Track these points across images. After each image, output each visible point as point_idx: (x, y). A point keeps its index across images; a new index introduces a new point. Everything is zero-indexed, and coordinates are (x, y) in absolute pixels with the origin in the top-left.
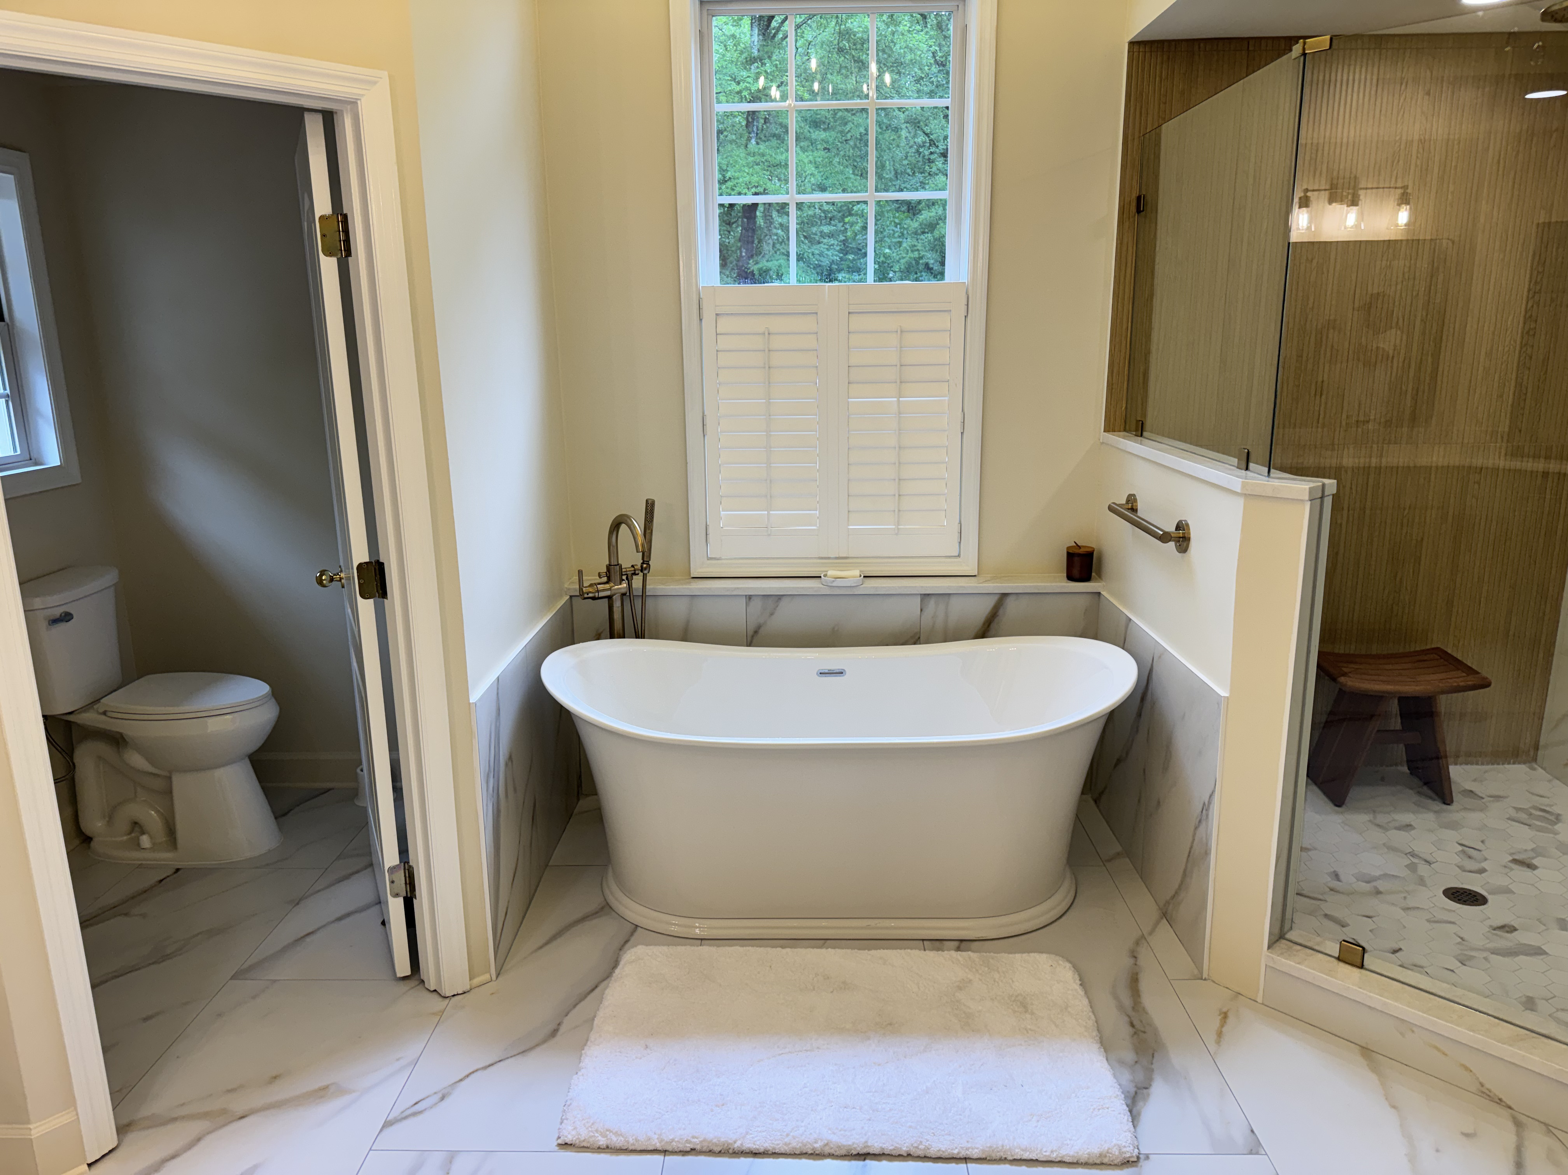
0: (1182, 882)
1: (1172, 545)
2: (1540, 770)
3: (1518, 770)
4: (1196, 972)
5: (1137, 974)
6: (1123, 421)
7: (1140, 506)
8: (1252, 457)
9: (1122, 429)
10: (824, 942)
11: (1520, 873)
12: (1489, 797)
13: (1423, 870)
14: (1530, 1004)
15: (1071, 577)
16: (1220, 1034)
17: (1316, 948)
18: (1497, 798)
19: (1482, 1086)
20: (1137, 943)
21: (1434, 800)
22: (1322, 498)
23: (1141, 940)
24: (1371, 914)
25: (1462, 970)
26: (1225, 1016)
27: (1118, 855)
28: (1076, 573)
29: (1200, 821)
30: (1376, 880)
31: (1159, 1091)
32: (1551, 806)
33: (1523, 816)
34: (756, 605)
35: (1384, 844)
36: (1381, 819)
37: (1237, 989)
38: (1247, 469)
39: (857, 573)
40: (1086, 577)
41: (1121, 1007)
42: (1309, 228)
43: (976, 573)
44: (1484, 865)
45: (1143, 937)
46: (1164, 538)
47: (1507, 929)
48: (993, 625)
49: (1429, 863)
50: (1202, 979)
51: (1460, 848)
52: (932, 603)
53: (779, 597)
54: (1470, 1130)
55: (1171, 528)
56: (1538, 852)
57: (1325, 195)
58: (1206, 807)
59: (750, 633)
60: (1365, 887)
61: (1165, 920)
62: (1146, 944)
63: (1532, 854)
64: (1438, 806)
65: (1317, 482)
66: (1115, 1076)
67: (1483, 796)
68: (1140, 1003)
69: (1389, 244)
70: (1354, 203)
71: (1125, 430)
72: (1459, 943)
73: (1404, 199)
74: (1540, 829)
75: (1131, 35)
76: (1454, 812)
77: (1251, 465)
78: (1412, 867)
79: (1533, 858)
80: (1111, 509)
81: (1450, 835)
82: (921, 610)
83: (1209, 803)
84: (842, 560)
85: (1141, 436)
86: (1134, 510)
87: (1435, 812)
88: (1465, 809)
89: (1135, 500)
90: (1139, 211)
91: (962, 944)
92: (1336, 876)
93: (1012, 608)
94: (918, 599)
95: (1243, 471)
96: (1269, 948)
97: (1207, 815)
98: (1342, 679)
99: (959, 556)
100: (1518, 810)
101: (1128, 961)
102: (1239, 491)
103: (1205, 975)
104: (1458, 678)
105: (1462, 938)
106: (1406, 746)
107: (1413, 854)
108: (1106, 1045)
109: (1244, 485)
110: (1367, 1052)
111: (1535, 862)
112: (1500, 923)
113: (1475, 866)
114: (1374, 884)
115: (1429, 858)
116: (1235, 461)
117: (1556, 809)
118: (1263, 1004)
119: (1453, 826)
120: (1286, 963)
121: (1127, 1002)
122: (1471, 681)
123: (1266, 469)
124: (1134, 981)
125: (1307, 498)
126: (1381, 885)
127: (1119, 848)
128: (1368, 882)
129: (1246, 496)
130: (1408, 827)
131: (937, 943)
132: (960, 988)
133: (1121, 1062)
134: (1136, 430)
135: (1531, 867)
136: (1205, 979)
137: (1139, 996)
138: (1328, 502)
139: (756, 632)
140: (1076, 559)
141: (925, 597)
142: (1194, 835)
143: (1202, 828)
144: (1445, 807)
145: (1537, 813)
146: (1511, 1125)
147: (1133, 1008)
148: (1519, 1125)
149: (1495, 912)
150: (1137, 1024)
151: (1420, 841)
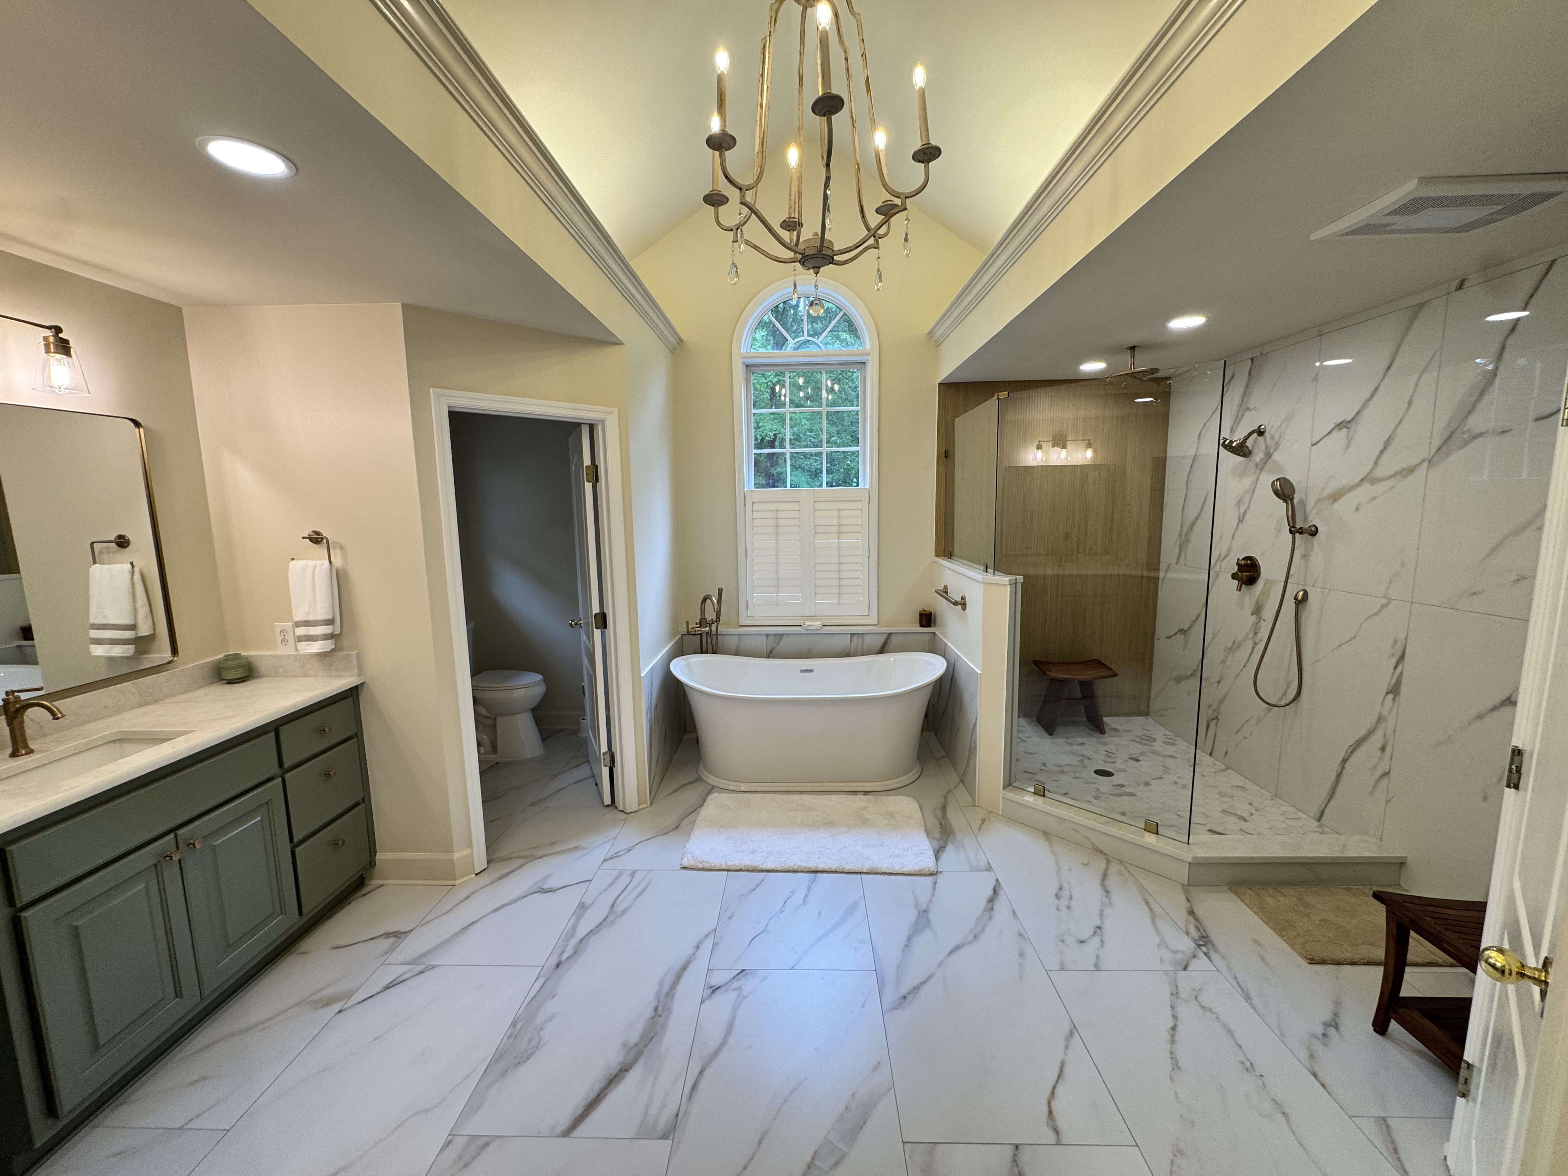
0: (966, 764)
1: (959, 607)
2: (1150, 719)
3: (1140, 720)
4: (972, 803)
5: (946, 805)
6: (941, 551)
7: (949, 590)
8: (989, 566)
10: (801, 792)
11: (1132, 763)
12: (1122, 731)
13: (1086, 762)
14: (1123, 814)
15: (921, 626)
16: (980, 828)
17: (1025, 788)
18: (1127, 731)
19: (1094, 845)
20: (948, 792)
21: (1095, 732)
22: (1016, 584)
23: (950, 791)
24: (1057, 780)
25: (1095, 802)
26: (983, 821)
27: (943, 757)
28: (924, 623)
29: (973, 731)
30: (1063, 767)
31: (950, 849)
32: (1152, 734)
33: (1138, 739)
34: (771, 639)
35: (1070, 751)
36: (1070, 740)
37: (990, 809)
38: (987, 572)
39: (819, 623)
40: (929, 626)
41: (936, 817)
42: (1042, 459)
43: (876, 623)
44: (1116, 760)
46: (956, 603)
47: (1120, 786)
48: (885, 649)
49: (1090, 759)
50: (975, 806)
51: (1106, 753)
52: (855, 638)
53: (782, 635)
54: (1086, 862)
55: (959, 599)
56: (1142, 754)
57: (1051, 444)
59: (768, 651)
60: (1057, 769)
61: (961, 784)
62: (951, 793)
63: (1139, 755)
64: (1099, 735)
65: (1013, 577)
66: (930, 842)
67: (1117, 730)
68: (946, 816)
69: (1083, 467)
70: (1064, 447)
71: (942, 556)
73: (1089, 446)
74: (1146, 745)
75: (939, 381)
76: (1106, 738)
77: (989, 570)
78: (1082, 761)
80: (936, 592)
81: (1102, 747)
82: (850, 641)
83: (976, 723)
84: (813, 618)
85: (950, 558)
86: (946, 592)
87: (1097, 737)
88: (1110, 736)
89: (947, 588)
90: (946, 457)
91: (866, 793)
92: (1045, 765)
93: (894, 640)
94: (849, 636)
95: (985, 573)
96: (1004, 788)
97: (975, 729)
98: (1048, 673)
99: (868, 615)
100: (1137, 736)
101: (943, 800)
102: (981, 581)
103: (977, 805)
104: (1103, 672)
105: (1098, 790)
106: (1085, 706)
107: (1083, 756)
108: (928, 832)
109: (983, 579)
110: (1046, 834)
111: (1140, 758)
112: (1117, 783)
113: (1111, 760)
115: (1090, 757)
116: (983, 568)
117: (1153, 736)
118: (1001, 816)
119: (1103, 743)
120: (1011, 795)
121: (940, 815)
122: (1109, 673)
123: (993, 571)
124: (944, 808)
125: (1008, 583)
126: (1066, 769)
127: (944, 754)
128: (1059, 767)
129: (985, 583)
130: (1082, 744)
131: (855, 793)
132: (863, 809)
133: (934, 838)
134: (946, 556)
135: (1138, 760)
136: (977, 807)
137: (946, 813)
138: (1019, 586)
139: (771, 652)
140: (924, 616)
141: (852, 635)
142: (971, 739)
143: (973, 736)
144: (1103, 735)
145: (1144, 737)
146: (1105, 861)
147: (942, 818)
148: (1108, 861)
149: (1116, 779)
150: (943, 824)
151: (1088, 750)
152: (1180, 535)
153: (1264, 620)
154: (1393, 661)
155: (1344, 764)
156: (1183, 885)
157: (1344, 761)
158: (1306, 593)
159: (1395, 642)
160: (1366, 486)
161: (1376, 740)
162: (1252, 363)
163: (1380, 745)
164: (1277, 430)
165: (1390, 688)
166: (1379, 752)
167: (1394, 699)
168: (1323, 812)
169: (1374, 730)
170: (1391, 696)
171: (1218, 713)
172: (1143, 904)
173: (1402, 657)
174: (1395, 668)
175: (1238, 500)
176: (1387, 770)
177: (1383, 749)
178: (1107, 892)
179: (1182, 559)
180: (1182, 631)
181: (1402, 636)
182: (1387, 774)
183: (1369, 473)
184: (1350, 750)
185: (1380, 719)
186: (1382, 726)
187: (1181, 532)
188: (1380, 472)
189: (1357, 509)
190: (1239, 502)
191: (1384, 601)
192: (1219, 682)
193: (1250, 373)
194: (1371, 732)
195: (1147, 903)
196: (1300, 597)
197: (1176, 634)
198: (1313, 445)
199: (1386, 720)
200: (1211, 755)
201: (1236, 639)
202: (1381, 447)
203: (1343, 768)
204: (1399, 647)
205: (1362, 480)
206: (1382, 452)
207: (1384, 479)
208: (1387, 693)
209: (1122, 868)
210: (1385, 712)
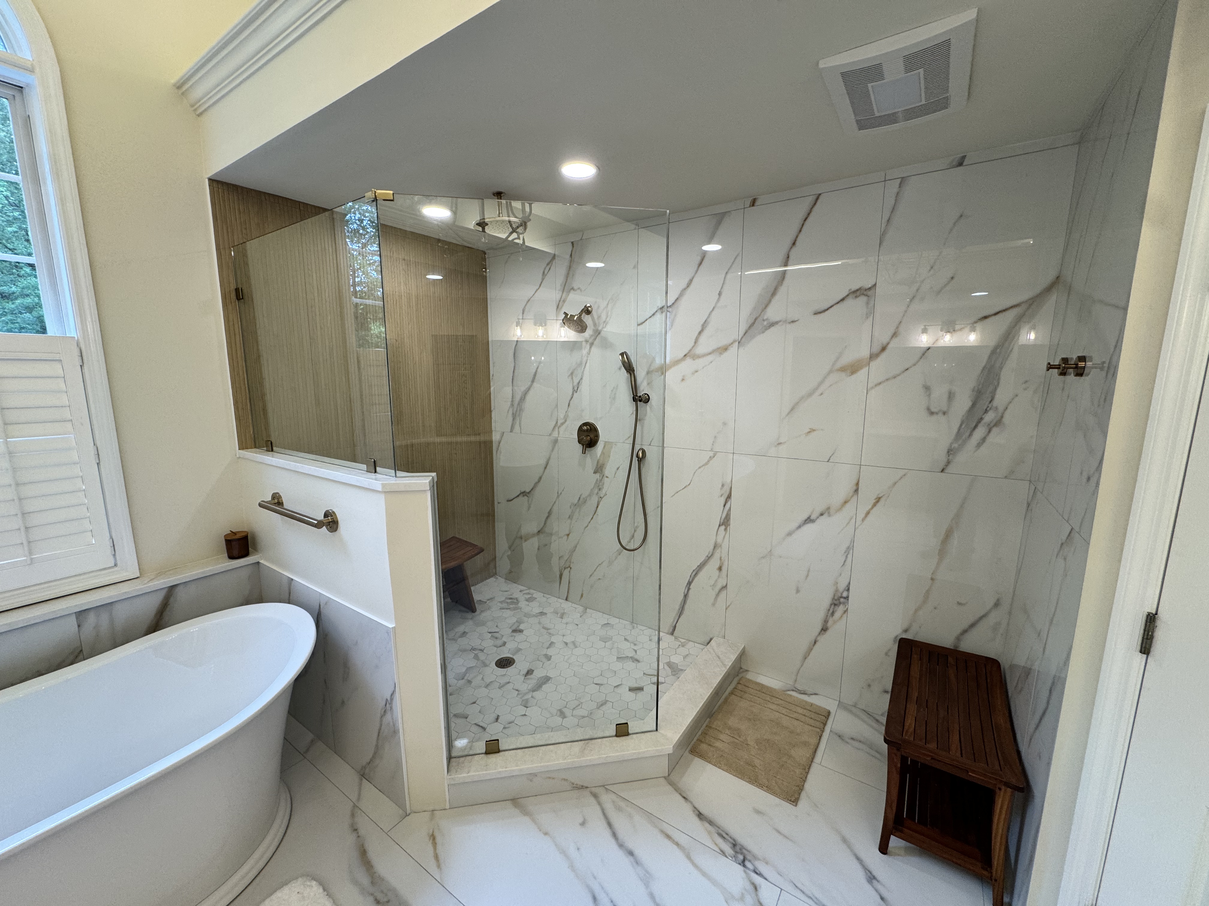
0: (375, 753)
1: (323, 528)
2: (499, 578)
4: (401, 812)
5: (363, 845)
6: (253, 441)
7: (286, 501)
8: (378, 463)
9: (253, 446)
11: (519, 637)
12: (488, 600)
13: (482, 656)
14: (562, 715)
15: (232, 557)
16: (437, 857)
17: (471, 753)
18: (491, 599)
19: (572, 783)
20: (353, 815)
21: (468, 612)
22: (433, 487)
23: (354, 810)
24: (474, 701)
25: (527, 712)
26: (433, 838)
27: (312, 742)
28: (235, 553)
29: (385, 712)
30: (465, 676)
32: (511, 595)
33: (505, 605)
35: (458, 650)
37: (431, 808)
38: (375, 472)
40: (245, 554)
41: (363, 891)
43: (138, 575)
44: (504, 639)
45: (355, 806)
46: (319, 525)
47: (530, 672)
48: (164, 618)
49: (482, 650)
50: (407, 816)
51: (490, 635)
52: (91, 617)
54: (581, 820)
55: (321, 517)
56: (519, 622)
58: (389, 703)
60: (461, 682)
61: (364, 780)
62: (359, 812)
63: (517, 624)
64: (470, 615)
65: (429, 477)
67: (485, 601)
68: (375, 873)
71: (255, 447)
72: (518, 694)
74: (514, 609)
75: (211, 173)
76: (480, 615)
77: (378, 469)
78: (476, 657)
79: (518, 626)
80: (260, 505)
81: (484, 630)
82: (79, 626)
83: (392, 699)
85: (272, 450)
86: (280, 504)
87: (472, 619)
88: (482, 611)
89: (280, 497)
90: (238, 298)
93: (181, 595)
94: (73, 618)
95: (373, 474)
96: (448, 771)
97: (391, 708)
99: (116, 565)
100: (501, 602)
101: (352, 839)
102: (380, 490)
103: (410, 811)
104: (471, 552)
105: (517, 690)
107: (473, 649)
110: (514, 801)
111: (521, 628)
112: (525, 671)
113: (499, 642)
114: (466, 678)
115: (480, 647)
116: (364, 467)
117: (514, 596)
118: (450, 808)
119: (483, 624)
120: (461, 776)
121: (365, 880)
122: (475, 551)
123: (394, 471)
124: (364, 856)
125: (427, 488)
127: (310, 736)
128: (463, 679)
129: (386, 493)
130: (464, 634)
134: (267, 446)
135: (521, 631)
136: (409, 814)
137: (372, 866)
140: (234, 543)
141: (81, 613)
142: (381, 721)
143: (388, 716)
144: (473, 614)
145: (509, 601)
146: (592, 800)
147: (373, 883)
148: (595, 796)
149: (521, 665)
150: (380, 896)
151: (473, 640)
152: (512, 405)
153: (607, 477)
154: (723, 500)
155: (690, 586)
156: (665, 777)
157: (690, 583)
158: (644, 452)
159: (723, 485)
160: (689, 361)
161: (714, 564)
162: (573, 247)
163: (718, 566)
164: (604, 309)
165: (722, 521)
166: (718, 572)
167: (726, 529)
168: (675, 627)
169: (712, 555)
170: (723, 528)
171: (570, 562)
172: (667, 841)
173: (729, 497)
174: (724, 506)
175: (570, 372)
176: (725, 584)
177: (720, 569)
178: (631, 853)
179: (517, 427)
180: (524, 494)
181: (729, 481)
182: (725, 587)
183: (690, 351)
184: (694, 573)
185: (715, 547)
186: (718, 551)
187: (512, 401)
188: (699, 350)
189: (683, 380)
190: (572, 374)
191: (711, 454)
192: (568, 535)
193: (571, 255)
194: (709, 558)
195: (668, 837)
196: (641, 455)
197: (518, 496)
198: (638, 325)
199: (721, 546)
200: (566, 600)
201: (581, 495)
202: (700, 329)
203: (689, 589)
204: (726, 489)
205: (685, 356)
206: (700, 333)
207: (704, 356)
208: (720, 526)
209: (613, 797)
210: (719, 540)
